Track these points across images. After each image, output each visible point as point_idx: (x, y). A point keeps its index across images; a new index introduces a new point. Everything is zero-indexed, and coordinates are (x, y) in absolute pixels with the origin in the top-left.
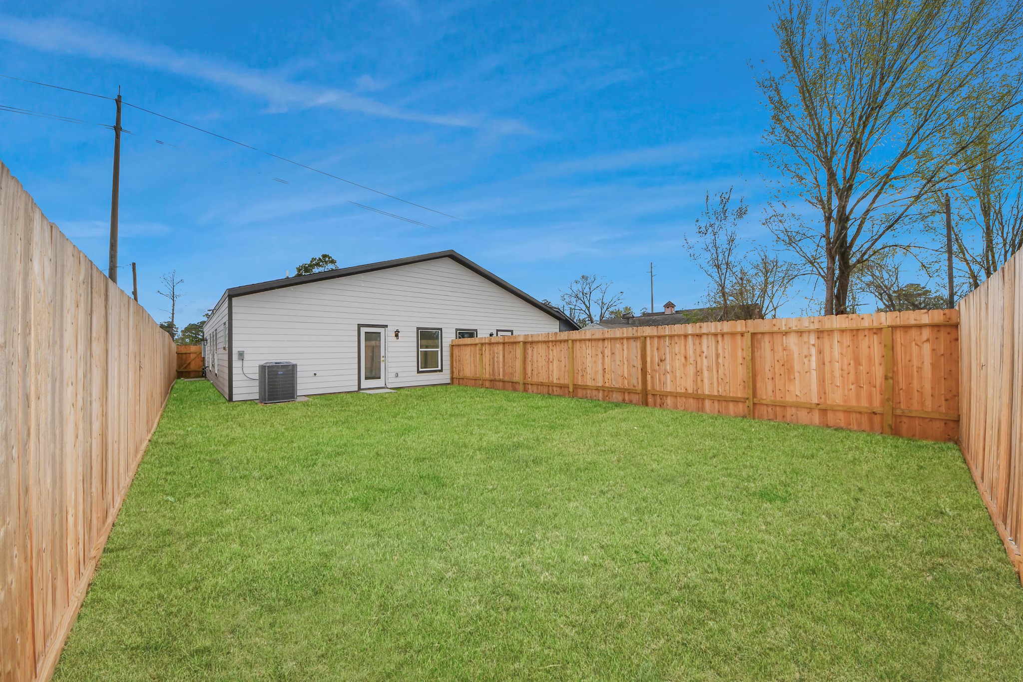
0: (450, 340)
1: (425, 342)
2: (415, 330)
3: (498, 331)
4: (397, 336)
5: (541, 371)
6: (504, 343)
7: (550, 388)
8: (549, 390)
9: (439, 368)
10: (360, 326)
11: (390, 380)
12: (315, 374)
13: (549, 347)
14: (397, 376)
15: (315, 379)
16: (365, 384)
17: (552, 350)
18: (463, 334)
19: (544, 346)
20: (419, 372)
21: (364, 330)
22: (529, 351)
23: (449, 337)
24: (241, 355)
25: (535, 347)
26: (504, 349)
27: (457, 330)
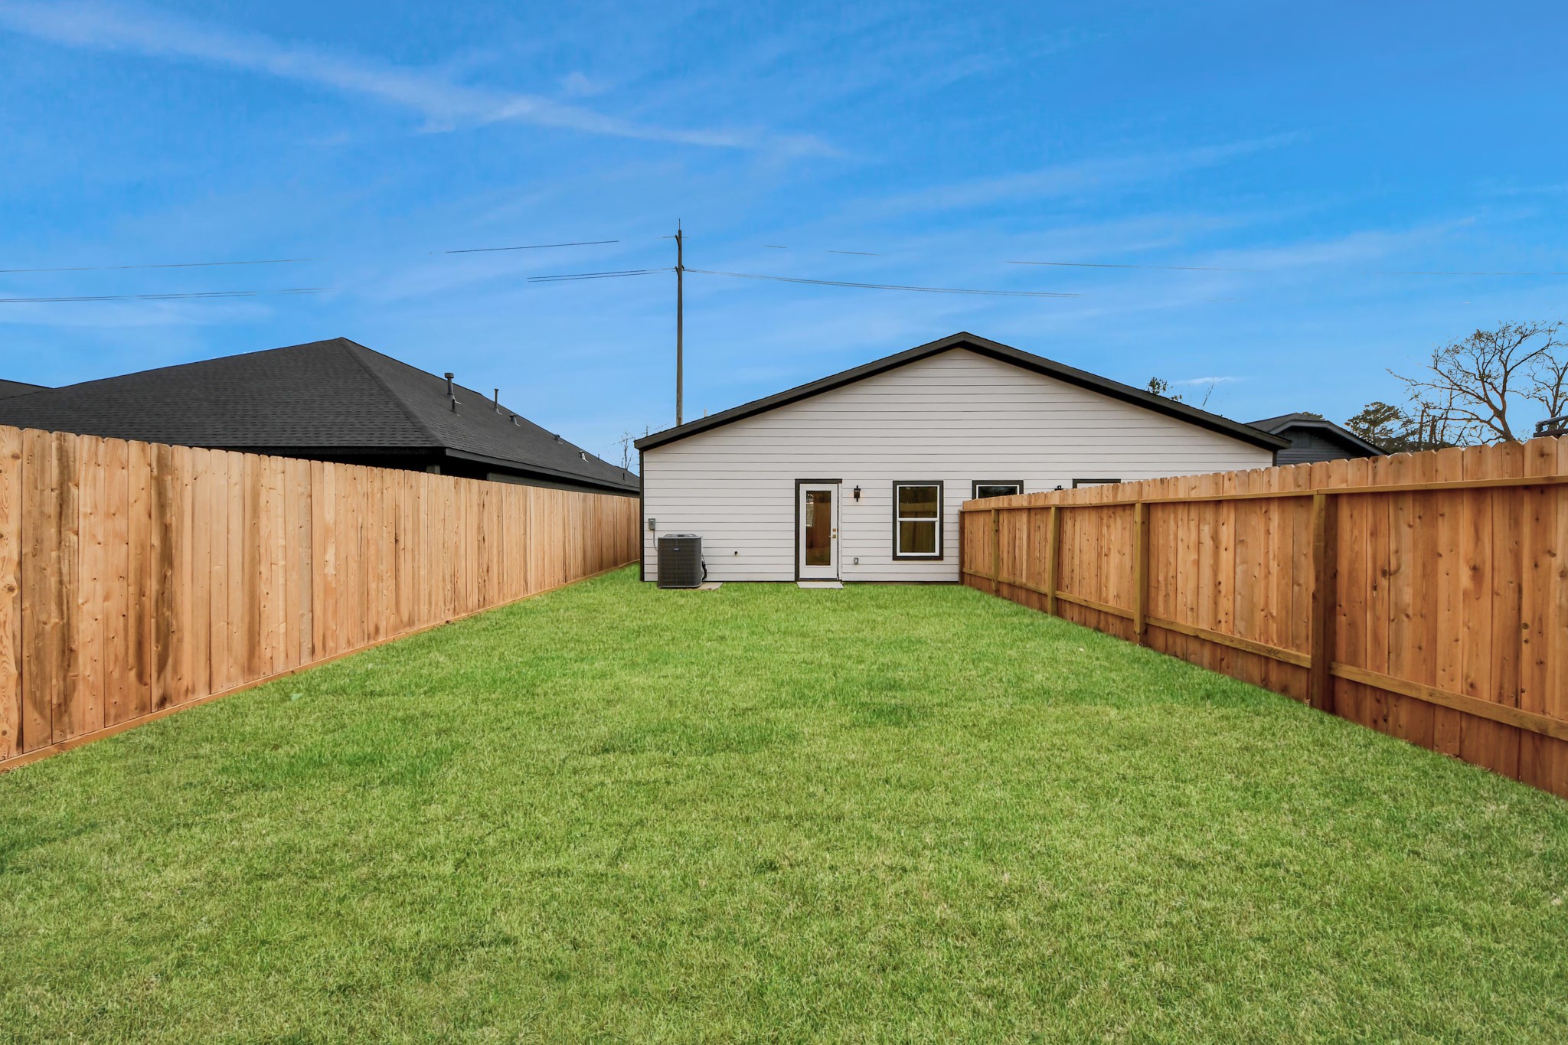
0: (960, 502)
1: (910, 507)
2: (891, 486)
3: (1076, 482)
4: (857, 496)
5: (1086, 575)
6: (1029, 510)
7: (1102, 617)
8: (1099, 622)
9: (937, 553)
10: (798, 482)
11: (846, 569)
12: (736, 553)
13: (1102, 519)
14: (857, 564)
15: (737, 560)
16: (807, 571)
17: (1108, 527)
18: (985, 490)
19: (1094, 515)
20: (895, 558)
21: (804, 488)
22: (1068, 527)
23: (956, 497)
24: (652, 523)
25: (1079, 518)
26: (1029, 521)
27: (975, 483)
